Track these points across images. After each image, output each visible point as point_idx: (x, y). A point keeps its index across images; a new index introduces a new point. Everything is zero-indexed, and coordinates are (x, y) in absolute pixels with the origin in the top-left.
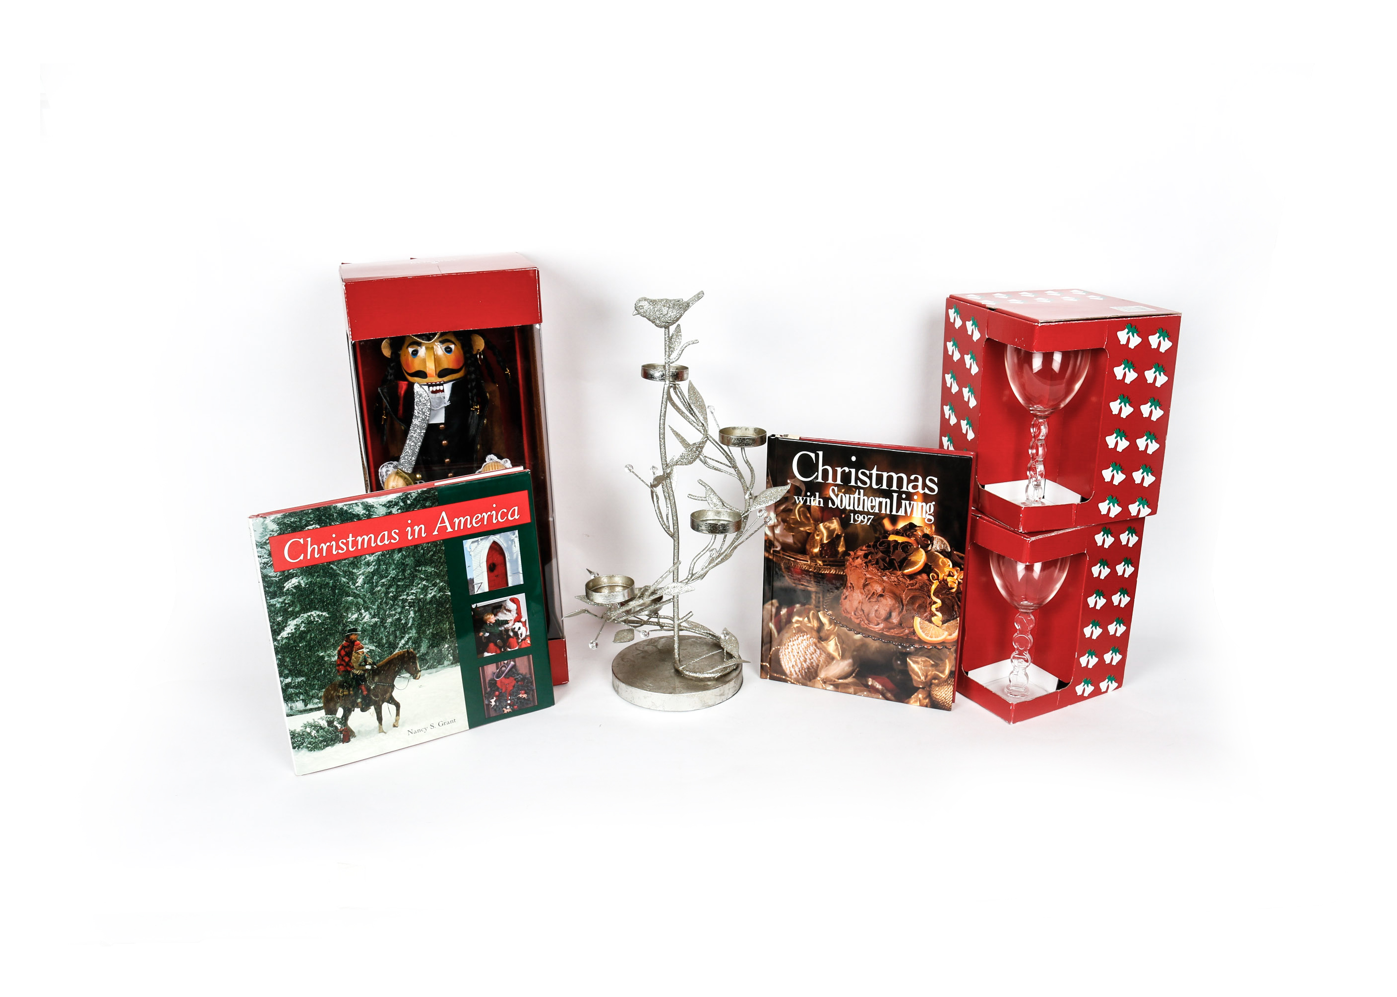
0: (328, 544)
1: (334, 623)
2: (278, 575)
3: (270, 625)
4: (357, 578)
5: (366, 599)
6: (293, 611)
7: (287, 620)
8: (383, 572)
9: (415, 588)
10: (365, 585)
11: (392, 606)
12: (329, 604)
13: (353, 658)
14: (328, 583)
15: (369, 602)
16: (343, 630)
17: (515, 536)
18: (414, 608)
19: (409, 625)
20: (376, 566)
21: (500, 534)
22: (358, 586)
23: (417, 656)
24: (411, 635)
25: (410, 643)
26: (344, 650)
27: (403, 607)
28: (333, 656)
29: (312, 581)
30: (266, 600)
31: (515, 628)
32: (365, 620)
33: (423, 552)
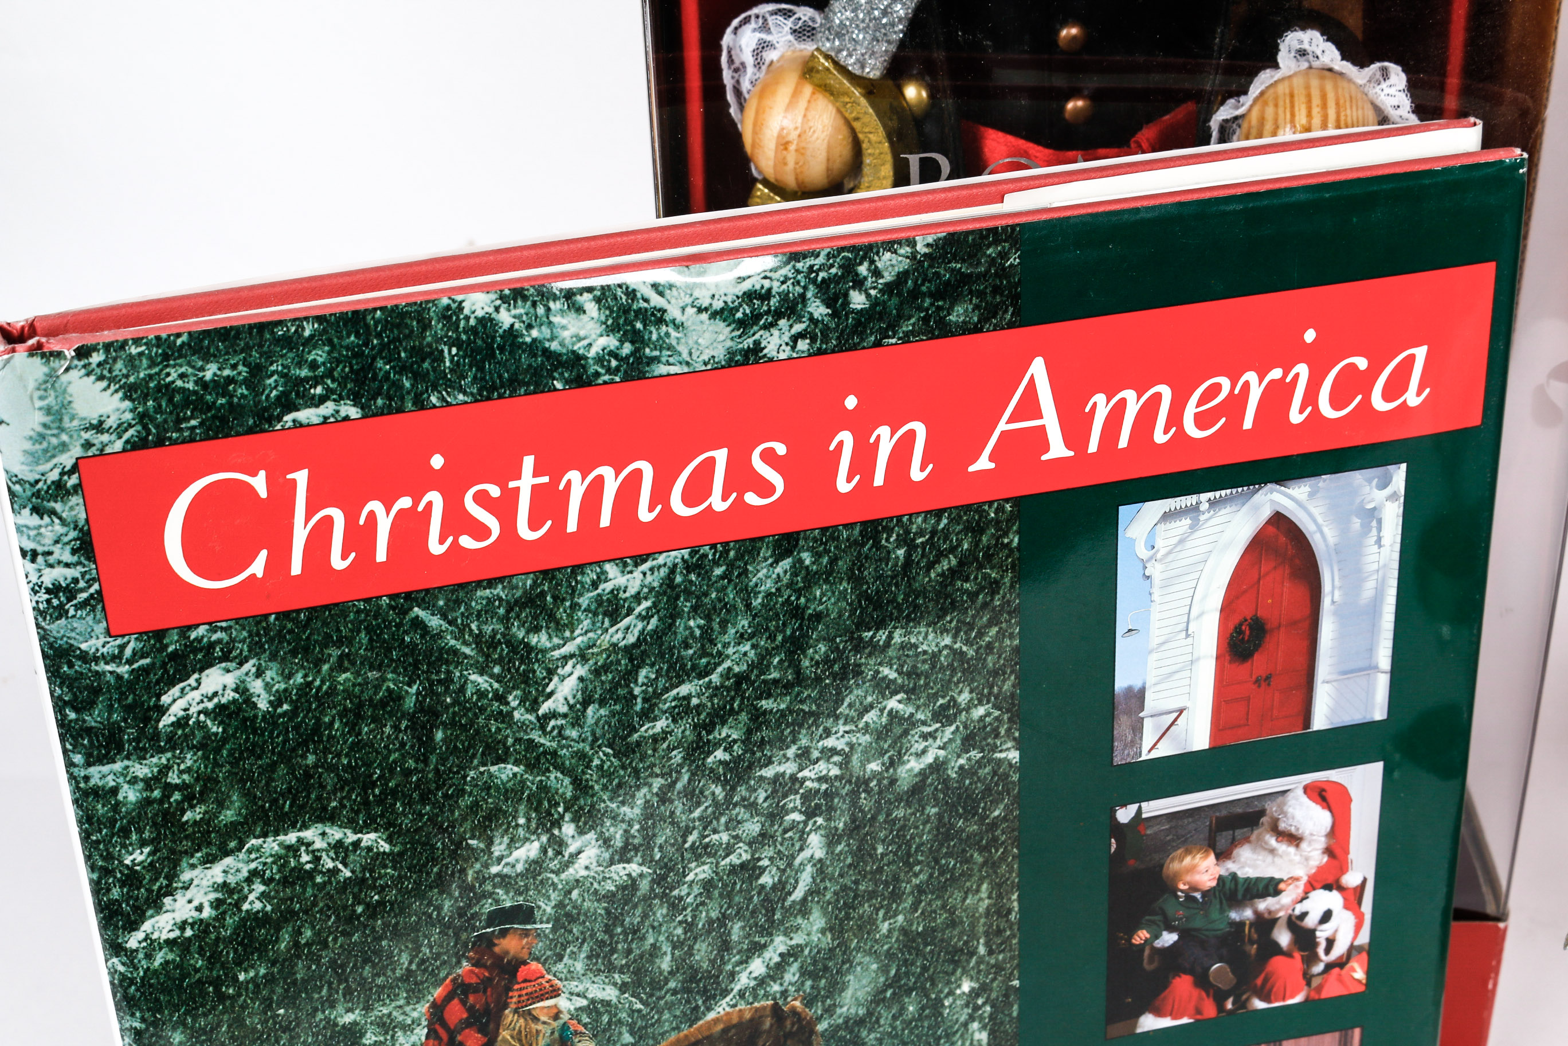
0: (405, 502)
1: (418, 884)
2: (128, 652)
3: (91, 881)
4: (551, 673)
5: (591, 775)
6: (207, 820)
7: (175, 864)
8: (687, 646)
9: (842, 729)
10: (590, 710)
11: (719, 808)
12: (394, 792)
13: (505, 1034)
14: (395, 698)
15: (605, 788)
16: (461, 913)
17: (1388, 491)
18: (829, 819)
19: (798, 895)
20: (654, 621)
21: (1312, 481)
22: (554, 715)
23: (821, 1027)
24: (798, 939)
25: (792, 975)
26: (463, 1002)
27: (776, 815)
28: (407, 1028)
29: (309, 684)
30: (69, 764)
31: (1304, 915)
32: (577, 871)
33: (908, 556)
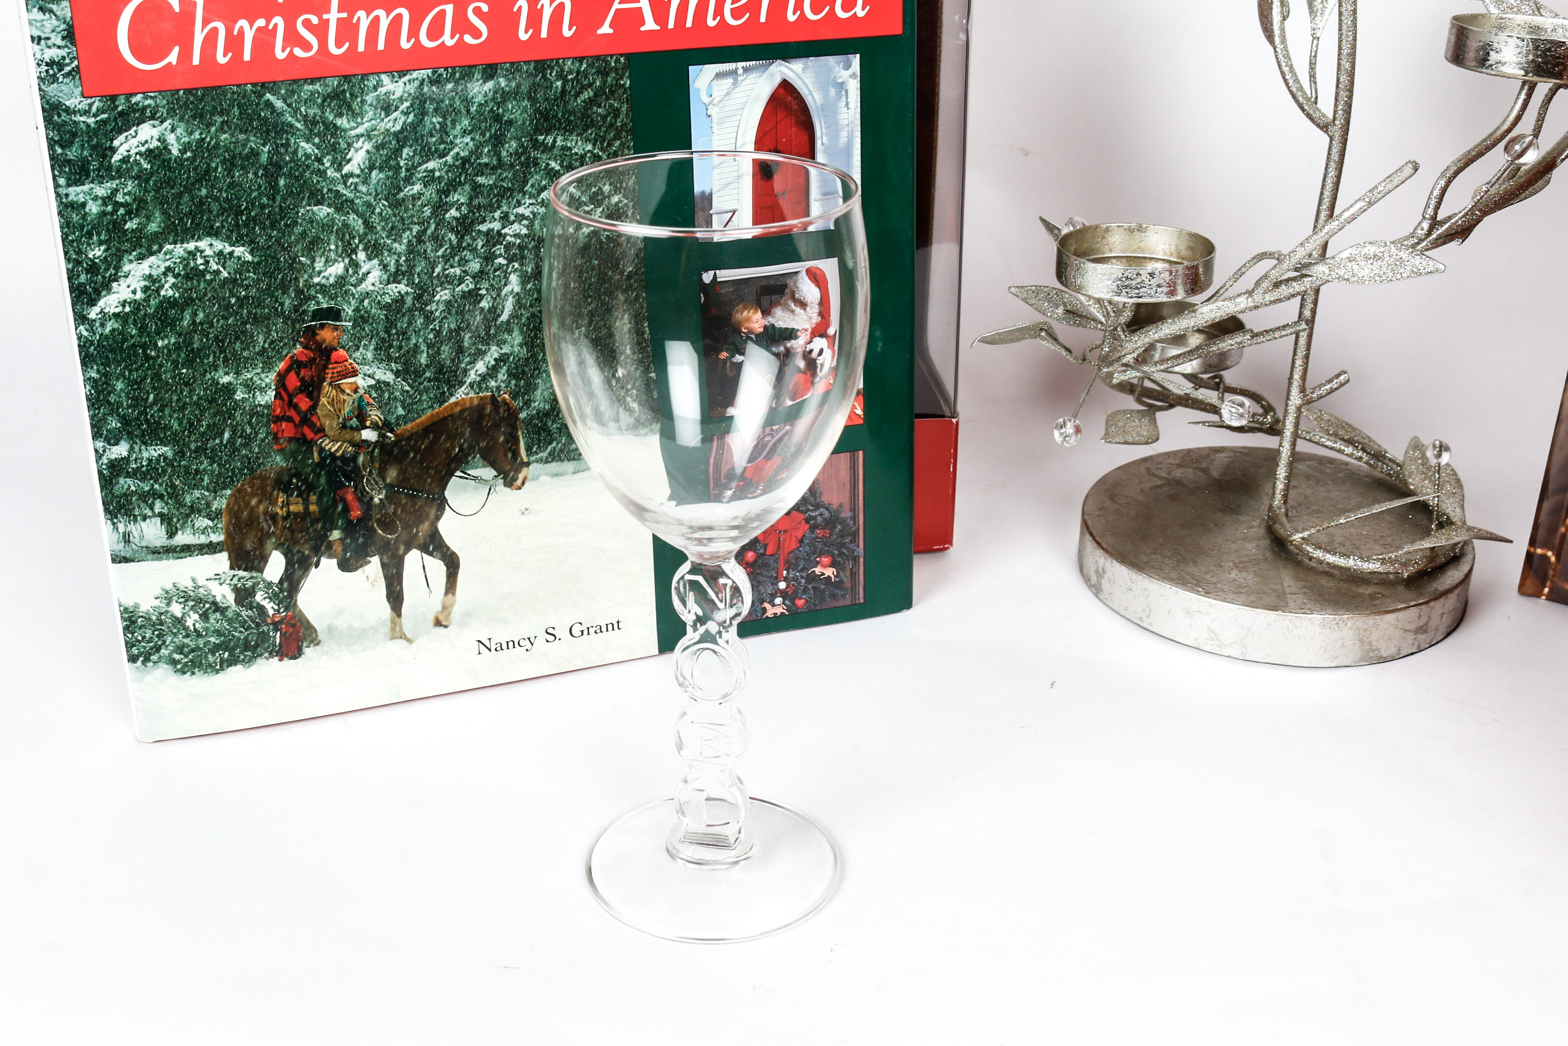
0: (261, 22)
1: (269, 286)
2: (94, 109)
3: (68, 270)
4: (350, 145)
5: (375, 219)
6: (140, 229)
7: (120, 259)
8: (432, 136)
9: (528, 202)
10: (374, 173)
11: (456, 249)
12: (254, 219)
13: (324, 400)
14: (255, 154)
15: (383, 229)
16: (296, 309)
17: (850, 72)
18: (521, 265)
19: (504, 317)
20: (411, 116)
21: (804, 60)
22: (351, 175)
23: (523, 415)
24: (506, 349)
25: (502, 375)
26: (298, 374)
27: (489, 258)
28: (262, 390)
29: (203, 140)
30: (57, 186)
32: (366, 286)
33: (564, 86)
